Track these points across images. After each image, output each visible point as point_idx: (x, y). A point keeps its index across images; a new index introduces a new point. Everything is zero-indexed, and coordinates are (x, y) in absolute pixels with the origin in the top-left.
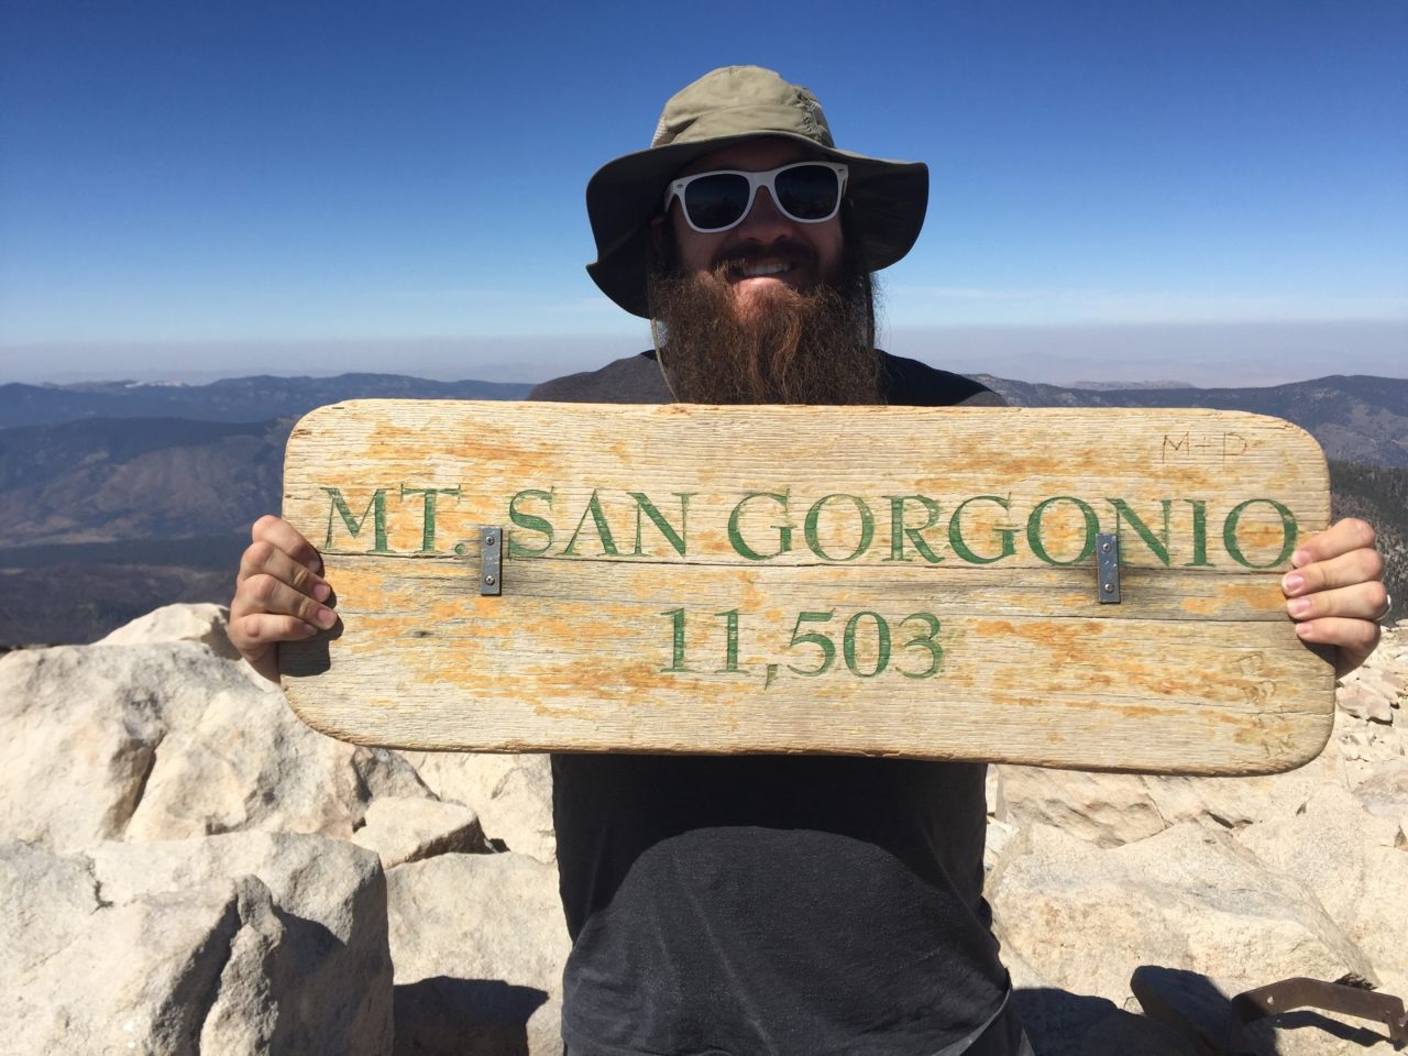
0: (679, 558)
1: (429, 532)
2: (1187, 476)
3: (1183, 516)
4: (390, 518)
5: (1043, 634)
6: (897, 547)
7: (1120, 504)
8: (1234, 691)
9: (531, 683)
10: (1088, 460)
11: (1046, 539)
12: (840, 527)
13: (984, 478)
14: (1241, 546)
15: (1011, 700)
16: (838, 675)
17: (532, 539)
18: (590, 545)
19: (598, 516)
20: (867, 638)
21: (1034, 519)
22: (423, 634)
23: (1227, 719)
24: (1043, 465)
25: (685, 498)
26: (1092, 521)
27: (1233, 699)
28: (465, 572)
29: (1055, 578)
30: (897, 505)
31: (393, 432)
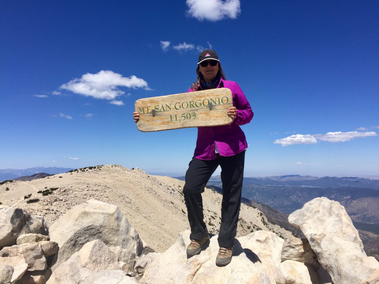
0: (170, 110)
1: (148, 111)
2: (217, 95)
3: (217, 99)
4: (144, 110)
5: (205, 113)
6: (190, 107)
7: (211, 99)
8: (224, 116)
9: (158, 124)
10: (208, 95)
11: (204, 104)
12: (185, 105)
13: (198, 98)
14: (223, 102)
15: (202, 120)
16: (186, 120)
17: (157, 110)
18: (162, 110)
19: (163, 107)
20: (188, 116)
21: (203, 102)
22: (148, 121)
23: (223, 119)
24: (204, 96)
25: (170, 104)
26: (209, 101)
27: (224, 117)
28: (152, 114)
29: (206, 107)
30: (190, 102)
31: (144, 102)
